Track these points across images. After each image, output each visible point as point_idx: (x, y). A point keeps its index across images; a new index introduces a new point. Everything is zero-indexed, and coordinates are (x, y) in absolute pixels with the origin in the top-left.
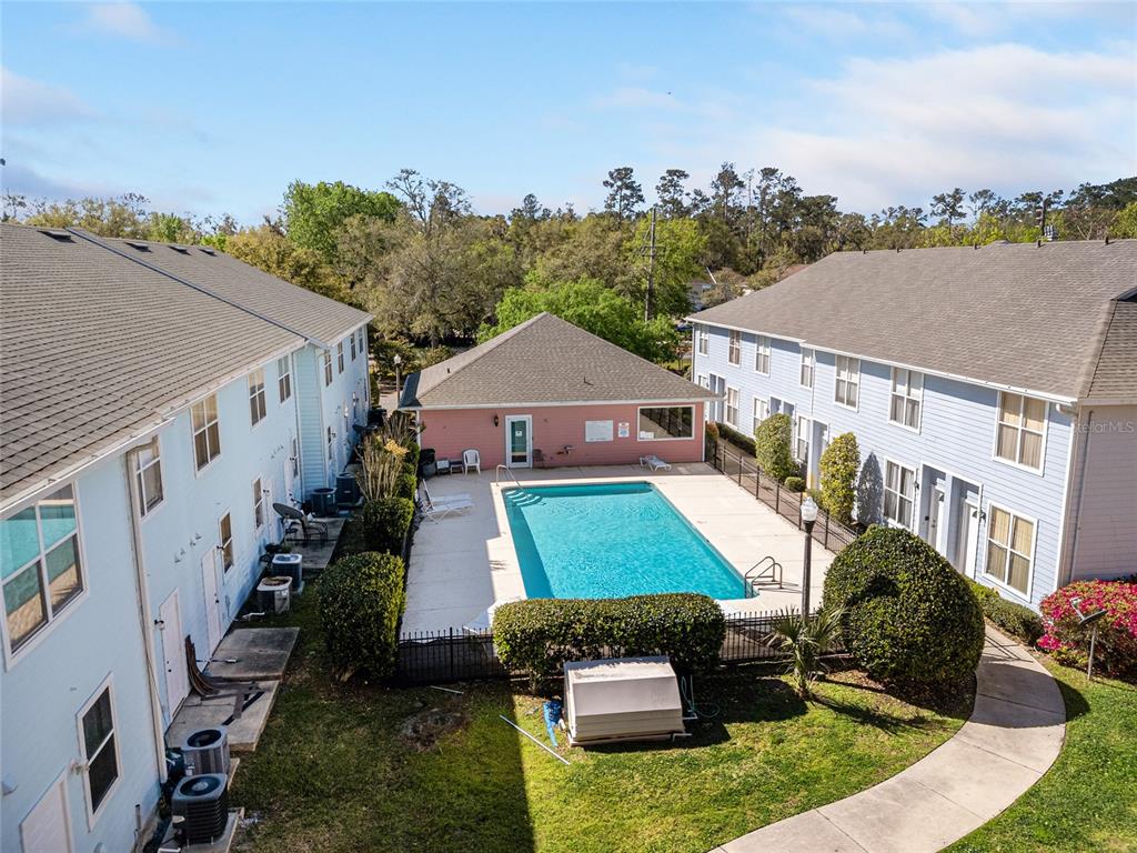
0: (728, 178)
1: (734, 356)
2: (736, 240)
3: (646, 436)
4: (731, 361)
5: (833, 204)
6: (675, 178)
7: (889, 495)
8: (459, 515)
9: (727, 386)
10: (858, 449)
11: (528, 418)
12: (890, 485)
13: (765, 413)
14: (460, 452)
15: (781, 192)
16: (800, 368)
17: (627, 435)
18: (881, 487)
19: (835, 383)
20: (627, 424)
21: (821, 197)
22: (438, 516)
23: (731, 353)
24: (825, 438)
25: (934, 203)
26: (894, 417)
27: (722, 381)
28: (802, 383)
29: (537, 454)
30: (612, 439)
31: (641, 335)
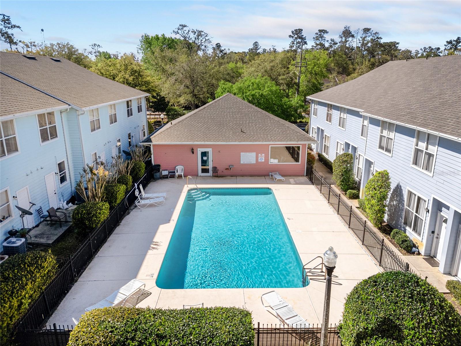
0: (347, 33)
1: (329, 118)
2: (349, 62)
3: (274, 161)
4: (327, 120)
5: (397, 45)
6: (322, 33)
7: (408, 212)
8: (155, 206)
9: (325, 134)
10: (390, 181)
11: (210, 150)
12: (409, 206)
13: (342, 150)
14: (174, 166)
15: (372, 39)
16: (361, 126)
17: (263, 161)
18: (403, 206)
19: (379, 137)
20: (263, 155)
21: (391, 43)
22: (144, 206)
23: (327, 116)
24: (372, 169)
25: (447, 44)
26: (416, 162)
27: (322, 131)
28: (362, 135)
29: (215, 169)
30: (255, 162)
31: (286, 105)
